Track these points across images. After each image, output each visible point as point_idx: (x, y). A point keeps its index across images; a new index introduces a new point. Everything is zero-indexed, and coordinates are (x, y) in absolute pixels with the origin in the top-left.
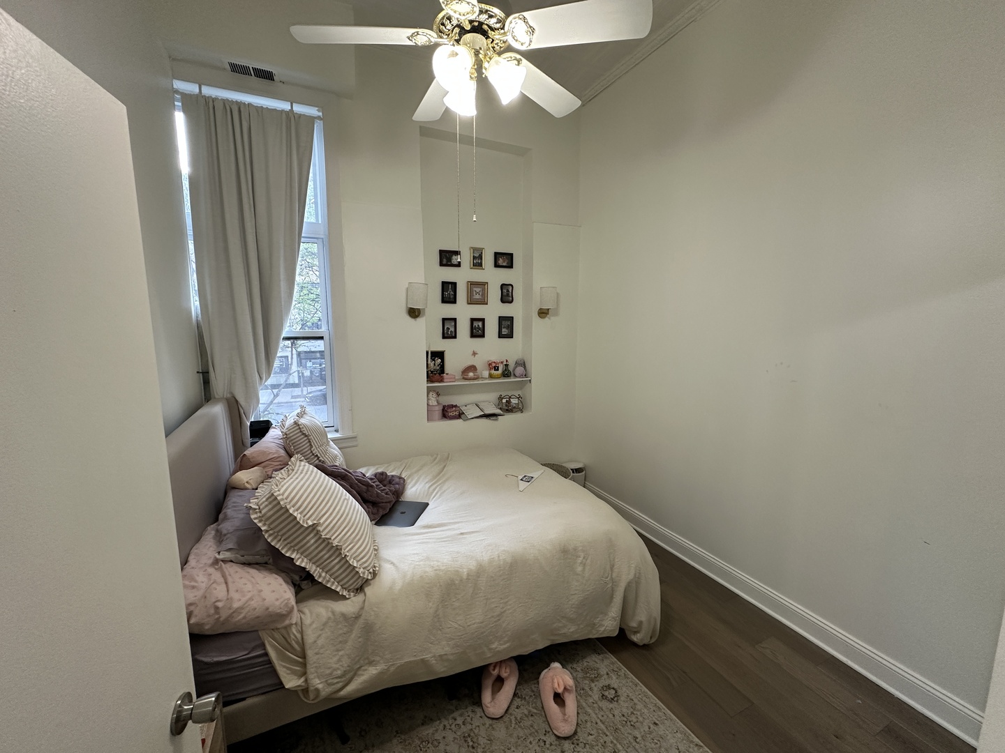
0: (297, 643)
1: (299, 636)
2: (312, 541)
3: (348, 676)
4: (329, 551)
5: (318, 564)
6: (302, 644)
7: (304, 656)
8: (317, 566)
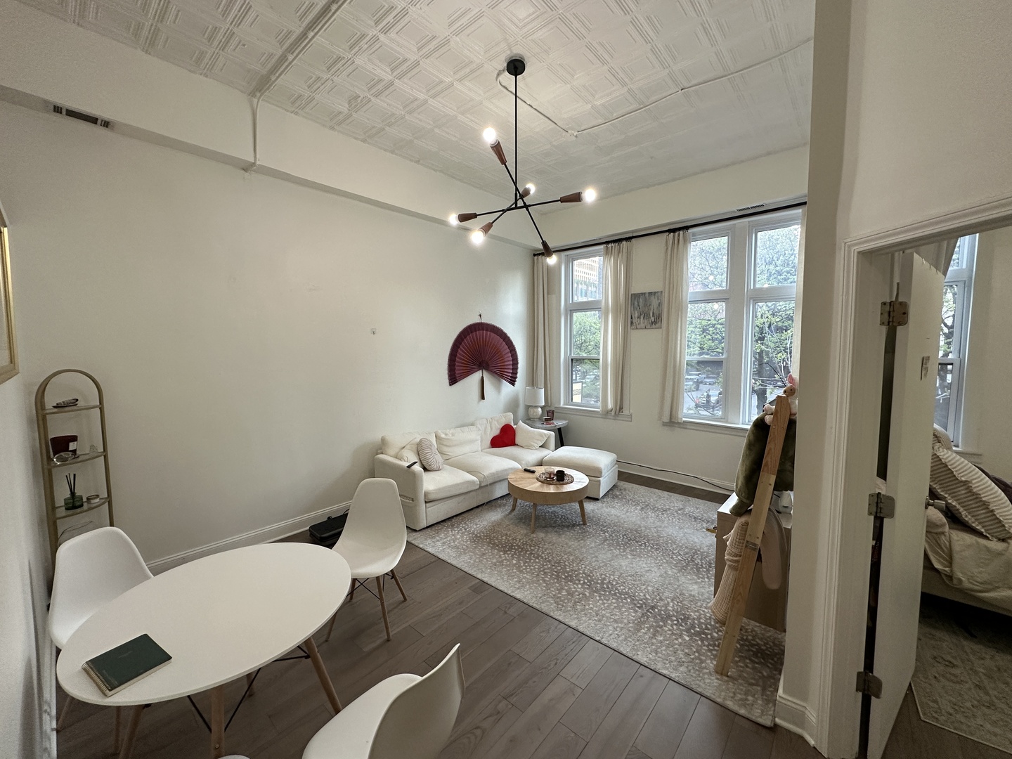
0: (946, 547)
1: (947, 544)
2: (963, 492)
3: (989, 587)
4: (977, 503)
5: (966, 508)
6: (950, 550)
7: (951, 557)
8: (965, 510)
